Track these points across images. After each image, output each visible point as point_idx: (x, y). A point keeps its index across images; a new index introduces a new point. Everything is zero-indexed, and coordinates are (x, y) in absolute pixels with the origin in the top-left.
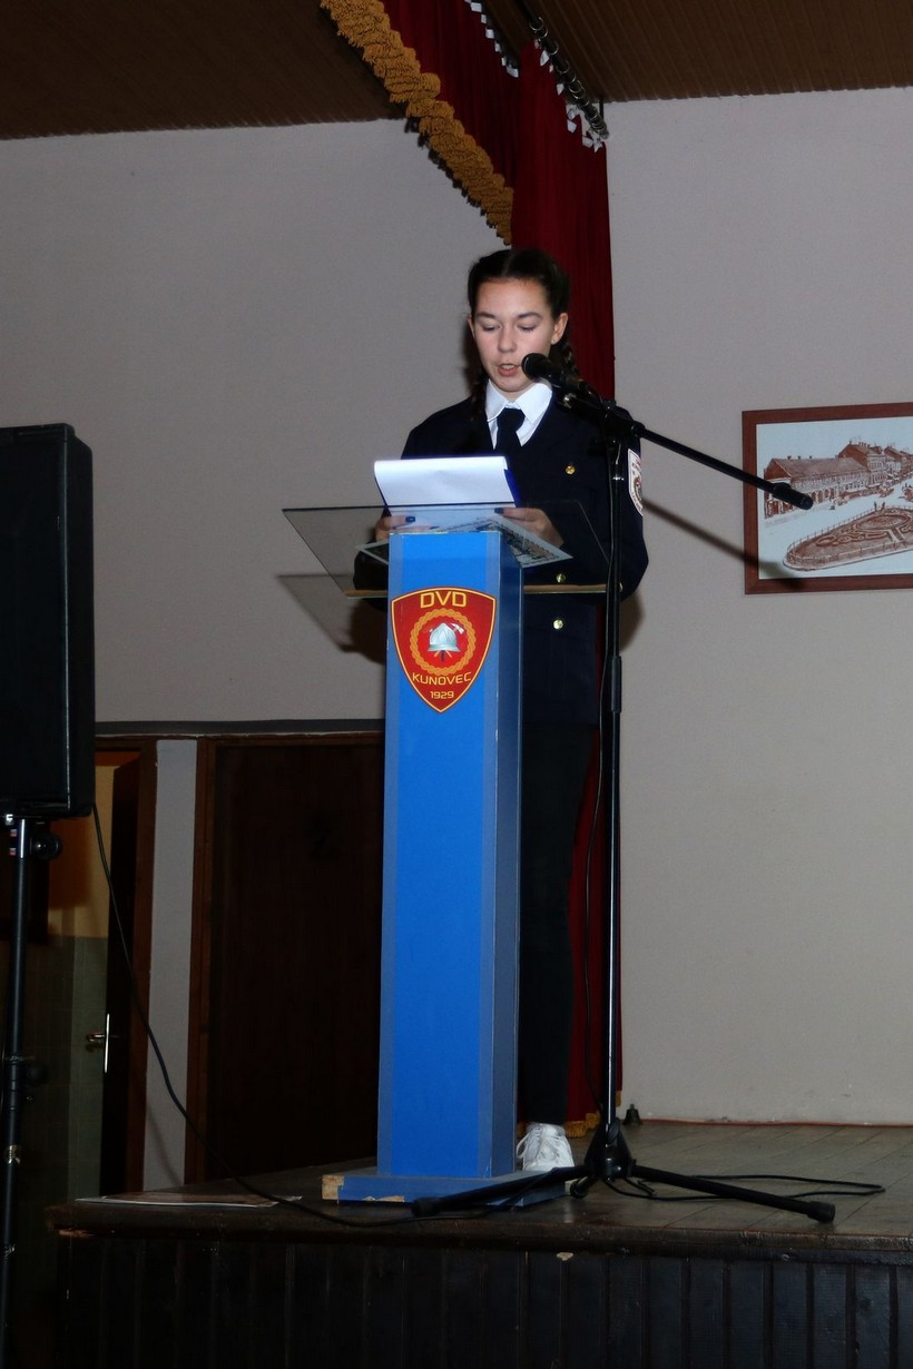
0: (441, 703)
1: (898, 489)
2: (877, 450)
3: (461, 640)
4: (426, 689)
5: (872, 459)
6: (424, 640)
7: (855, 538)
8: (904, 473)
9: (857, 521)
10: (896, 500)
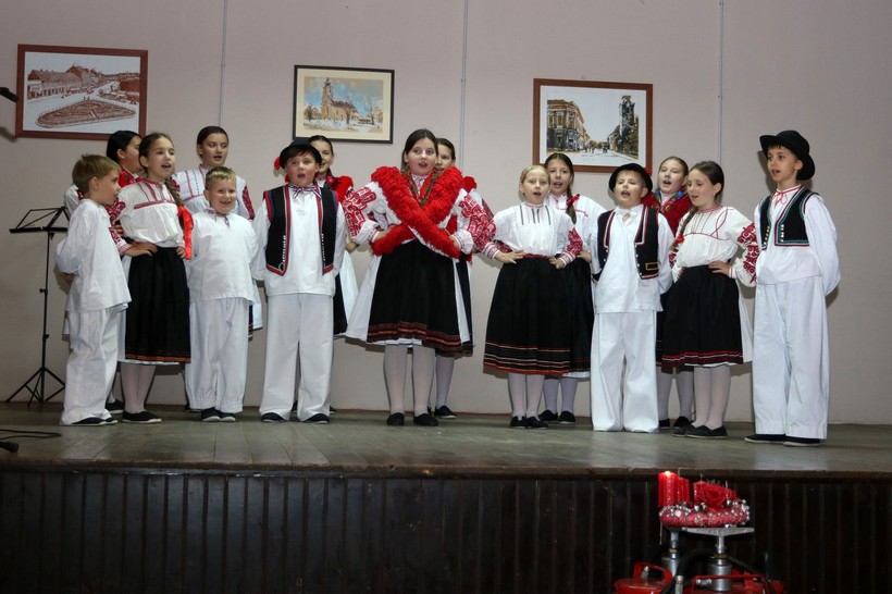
1: (96, 91)
2: (86, 70)
5: (84, 75)
7: (73, 114)
8: (100, 83)
9: (75, 106)
10: (95, 96)
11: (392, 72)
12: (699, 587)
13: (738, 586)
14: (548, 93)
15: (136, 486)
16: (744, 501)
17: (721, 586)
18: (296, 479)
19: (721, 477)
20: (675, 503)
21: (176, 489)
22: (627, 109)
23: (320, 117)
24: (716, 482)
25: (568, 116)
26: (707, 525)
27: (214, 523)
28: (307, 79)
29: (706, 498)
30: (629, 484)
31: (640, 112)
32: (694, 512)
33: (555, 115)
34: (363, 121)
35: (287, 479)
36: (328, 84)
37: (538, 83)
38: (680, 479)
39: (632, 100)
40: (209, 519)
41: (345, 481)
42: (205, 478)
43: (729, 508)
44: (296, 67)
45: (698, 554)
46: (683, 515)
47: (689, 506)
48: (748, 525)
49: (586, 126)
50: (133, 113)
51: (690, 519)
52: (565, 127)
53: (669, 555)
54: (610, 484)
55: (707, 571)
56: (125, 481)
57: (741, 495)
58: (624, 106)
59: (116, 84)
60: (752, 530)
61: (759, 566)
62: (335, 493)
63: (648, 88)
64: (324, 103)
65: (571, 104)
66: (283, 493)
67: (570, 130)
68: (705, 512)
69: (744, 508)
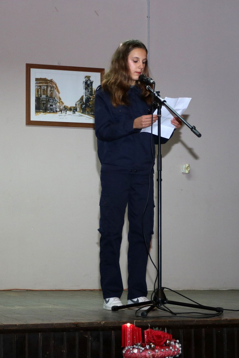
14: (36, 73)
16: (178, 341)
19: (162, 325)
20: (133, 344)
22: (88, 85)
24: (159, 329)
25: (49, 89)
29: (154, 340)
30: (101, 333)
32: (146, 349)
33: (40, 88)
37: (29, 67)
38: (136, 328)
39: (92, 79)
43: (168, 346)
46: (139, 351)
47: (142, 346)
49: (61, 96)
51: (143, 354)
52: (47, 96)
54: (89, 333)
57: (175, 337)
58: (86, 83)
63: (101, 71)
65: (51, 81)
67: (51, 98)
68: (153, 349)
69: (178, 346)
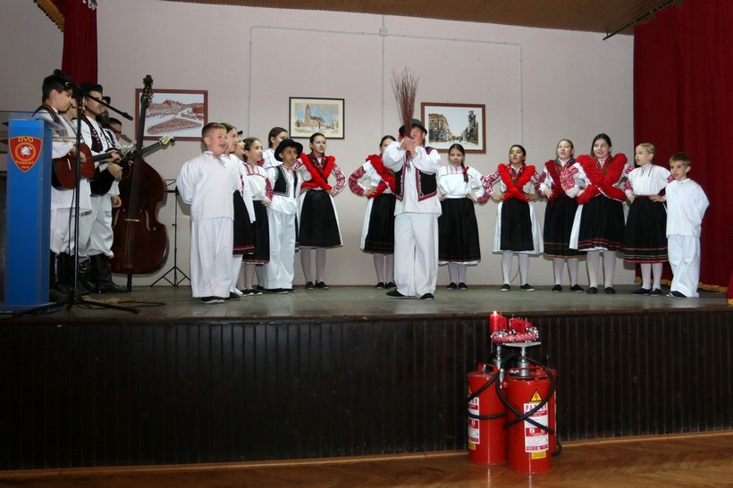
0: (25, 170)
1: (180, 113)
2: (174, 102)
3: (31, 152)
4: (20, 165)
5: (173, 105)
6: (20, 151)
7: (167, 126)
8: (181, 109)
9: (168, 122)
10: (179, 116)
11: (343, 100)
12: (512, 375)
13: (533, 373)
14: (429, 110)
15: (205, 331)
16: (536, 328)
17: (524, 374)
18: (292, 324)
19: (523, 316)
20: (499, 330)
21: (227, 331)
22: (472, 118)
23: (304, 125)
24: (521, 318)
25: (440, 123)
26: (516, 341)
27: (249, 349)
28: (297, 105)
29: (516, 327)
30: (474, 321)
31: (479, 120)
32: (509, 335)
33: (433, 122)
34: (328, 127)
35: (288, 324)
36: (308, 107)
37: (423, 105)
38: (502, 317)
39: (474, 113)
40: (246, 347)
41: (320, 324)
42: (243, 325)
43: (528, 332)
44: (290, 98)
45: (511, 357)
46: (503, 336)
47: (506, 332)
48: (538, 340)
49: (449, 127)
50: (201, 125)
51: (507, 338)
52: (438, 129)
53: (496, 358)
54: (464, 321)
55: (517, 366)
56: (199, 328)
57: (534, 325)
58: (470, 117)
59: (191, 110)
60: (539, 343)
61: (544, 362)
62: (315, 331)
63: (483, 107)
64: (306, 118)
65: (441, 116)
66: (286, 331)
67: (441, 130)
68: (515, 335)
69: (536, 332)
